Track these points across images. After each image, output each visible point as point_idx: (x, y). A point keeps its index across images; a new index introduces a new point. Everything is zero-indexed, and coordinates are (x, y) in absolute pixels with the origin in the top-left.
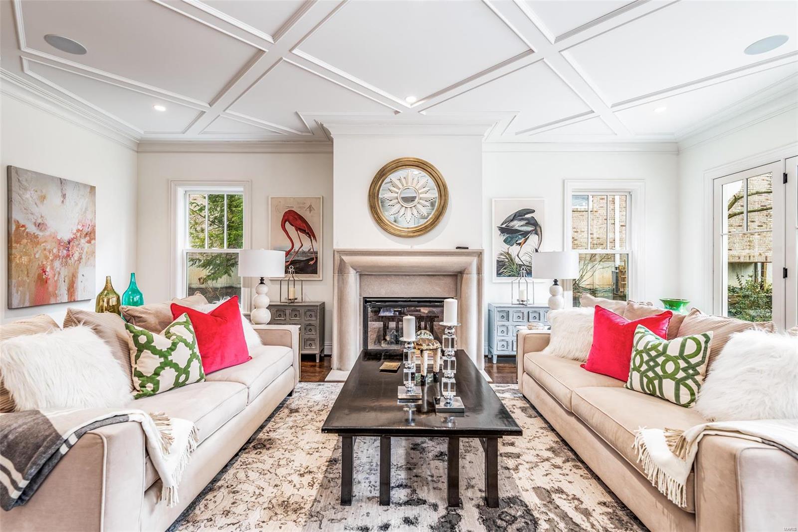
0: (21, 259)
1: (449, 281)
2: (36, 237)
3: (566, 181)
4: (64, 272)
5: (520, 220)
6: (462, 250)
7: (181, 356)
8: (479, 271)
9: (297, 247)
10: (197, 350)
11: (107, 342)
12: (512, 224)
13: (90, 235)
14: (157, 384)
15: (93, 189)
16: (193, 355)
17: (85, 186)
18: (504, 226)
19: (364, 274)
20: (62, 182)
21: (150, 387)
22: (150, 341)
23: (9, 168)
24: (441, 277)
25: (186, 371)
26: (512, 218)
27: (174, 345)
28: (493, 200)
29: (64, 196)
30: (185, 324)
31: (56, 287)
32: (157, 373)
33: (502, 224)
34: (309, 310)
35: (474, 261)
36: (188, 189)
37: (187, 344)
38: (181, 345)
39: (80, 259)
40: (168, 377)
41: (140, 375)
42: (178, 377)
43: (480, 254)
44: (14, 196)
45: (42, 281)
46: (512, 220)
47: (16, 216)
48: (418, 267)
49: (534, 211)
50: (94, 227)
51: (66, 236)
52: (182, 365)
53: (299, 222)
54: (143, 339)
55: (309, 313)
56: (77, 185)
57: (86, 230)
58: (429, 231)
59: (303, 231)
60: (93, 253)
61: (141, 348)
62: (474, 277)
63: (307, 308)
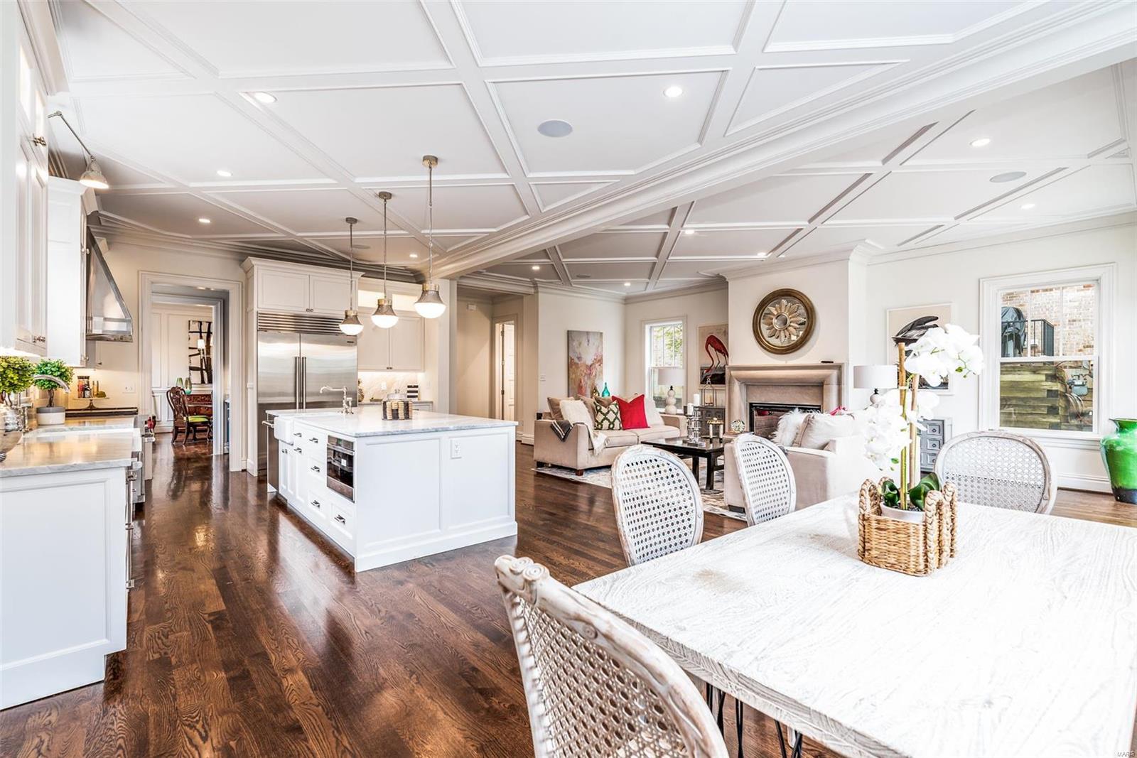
0: (573, 376)
1: (816, 390)
2: (578, 364)
3: (981, 280)
4: (589, 382)
5: (919, 329)
6: (827, 364)
7: (611, 416)
8: (839, 382)
9: (715, 364)
10: (619, 416)
11: (587, 407)
12: (909, 334)
13: (600, 361)
14: (602, 425)
15: (601, 333)
16: (616, 418)
17: (597, 333)
18: (900, 336)
19: (749, 384)
20: (588, 333)
21: (600, 426)
22: (601, 409)
23: (568, 331)
24: (810, 388)
25: (613, 423)
26: (909, 327)
27: (609, 411)
28: (888, 311)
29: (588, 341)
30: (615, 405)
31: (586, 391)
32: (602, 422)
33: (898, 335)
34: (718, 412)
35: (834, 373)
36: (651, 325)
37: (614, 413)
38: (611, 412)
39: (596, 375)
40: (606, 424)
41: (597, 421)
42: (609, 425)
43: (839, 367)
44: (570, 345)
45: (580, 387)
46: (909, 330)
47: (571, 355)
48: (785, 379)
49: (936, 318)
50: (602, 356)
51: (589, 363)
52: (612, 420)
53: (717, 344)
54: (598, 408)
55: (718, 414)
56: (594, 333)
57: (599, 358)
58: (794, 351)
59: (720, 351)
60: (601, 372)
61: (598, 411)
62: (834, 388)
63: (717, 410)
